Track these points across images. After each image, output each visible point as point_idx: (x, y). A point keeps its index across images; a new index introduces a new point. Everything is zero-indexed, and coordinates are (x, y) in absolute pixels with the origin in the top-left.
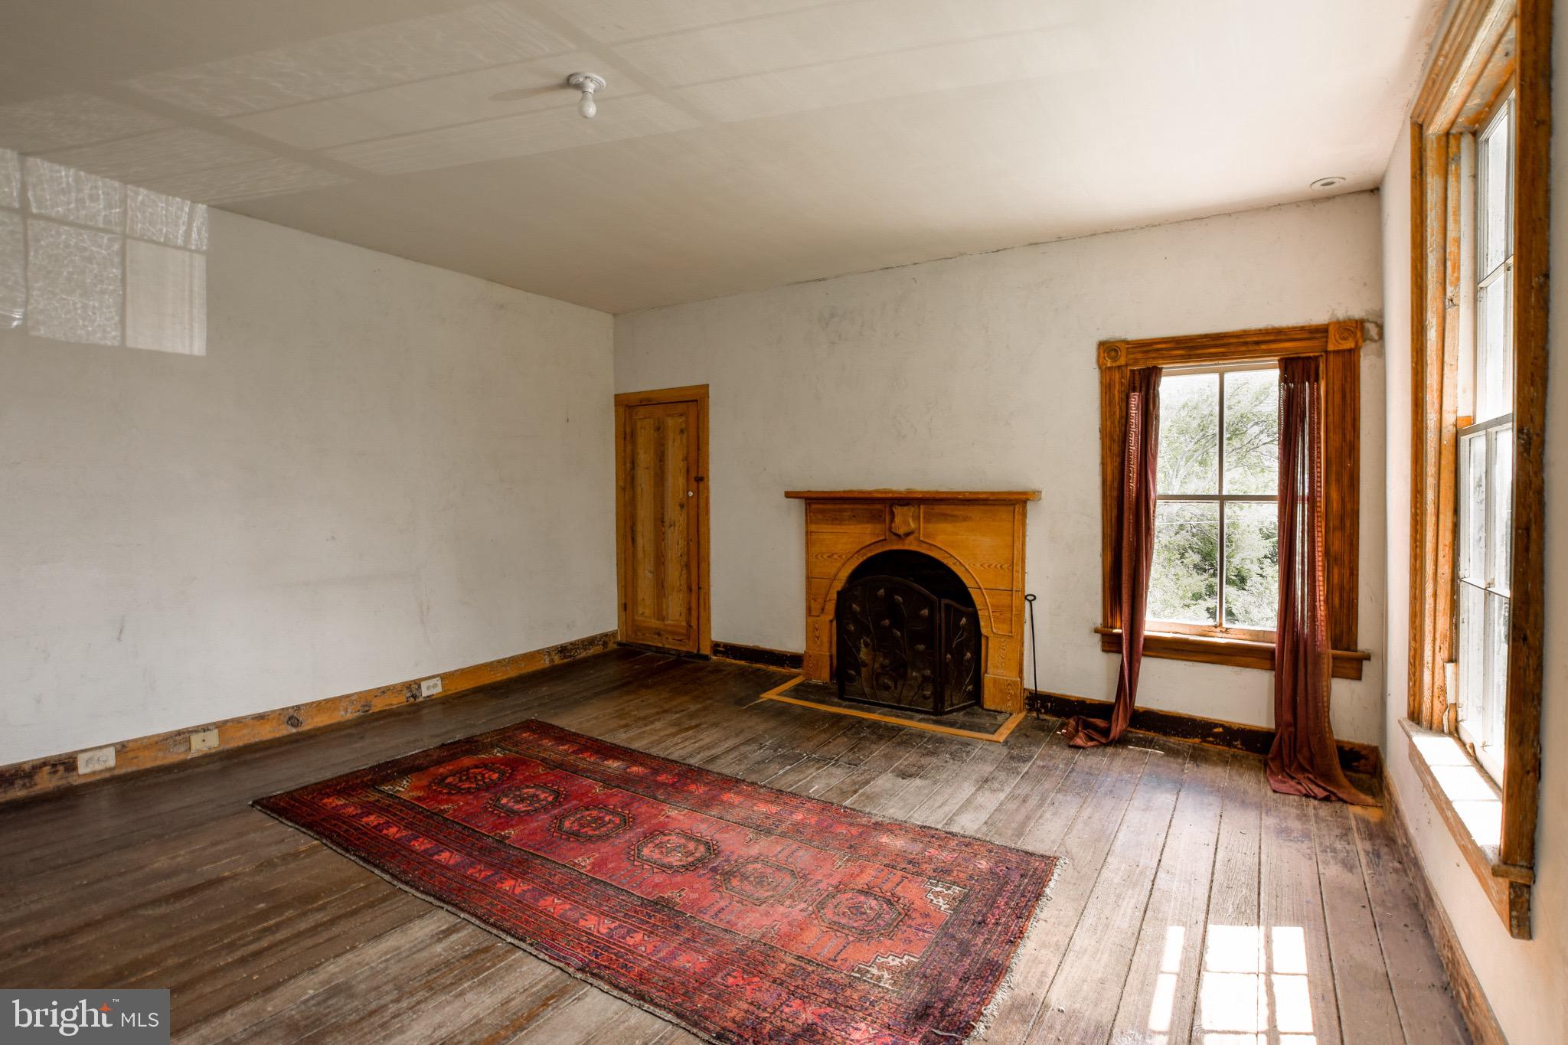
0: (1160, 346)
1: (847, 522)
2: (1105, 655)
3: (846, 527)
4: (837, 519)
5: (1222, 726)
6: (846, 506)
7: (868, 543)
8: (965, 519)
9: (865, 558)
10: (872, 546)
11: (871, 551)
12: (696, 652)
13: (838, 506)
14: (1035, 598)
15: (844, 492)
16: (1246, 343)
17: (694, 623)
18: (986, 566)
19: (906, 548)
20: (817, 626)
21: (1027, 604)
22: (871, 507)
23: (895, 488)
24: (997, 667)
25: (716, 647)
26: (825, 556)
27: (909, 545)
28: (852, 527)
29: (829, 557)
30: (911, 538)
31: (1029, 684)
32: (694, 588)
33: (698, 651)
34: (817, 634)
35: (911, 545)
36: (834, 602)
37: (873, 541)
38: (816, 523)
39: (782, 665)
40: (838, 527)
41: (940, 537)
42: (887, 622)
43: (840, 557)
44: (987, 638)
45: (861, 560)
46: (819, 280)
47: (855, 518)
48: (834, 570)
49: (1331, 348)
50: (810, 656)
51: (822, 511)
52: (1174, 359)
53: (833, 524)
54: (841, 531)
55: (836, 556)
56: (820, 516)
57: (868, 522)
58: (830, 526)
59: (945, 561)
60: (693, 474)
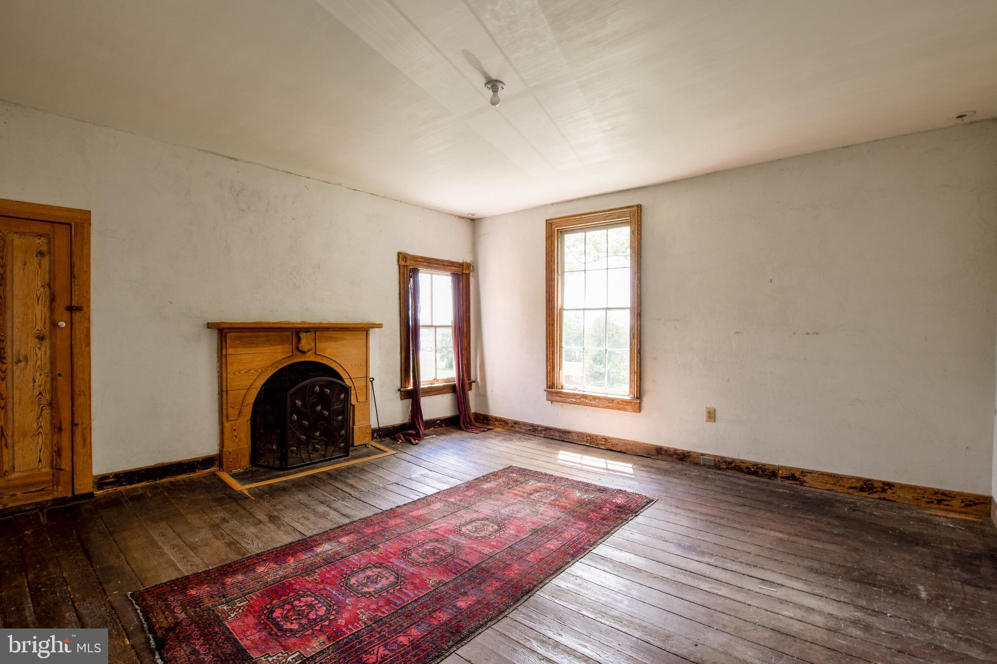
0: (419, 260)
1: (262, 345)
2: (402, 401)
3: (261, 349)
4: (253, 343)
5: (439, 420)
6: (261, 334)
7: (280, 358)
8: (342, 339)
9: (277, 370)
10: (283, 361)
11: (282, 364)
12: (70, 495)
13: (254, 334)
14: (374, 379)
15: (254, 323)
16: (444, 265)
17: (66, 465)
18: (353, 365)
19: (307, 360)
20: (234, 428)
21: (370, 383)
22: (282, 333)
23: (293, 321)
24: (360, 421)
25: (102, 481)
26: (243, 372)
27: (309, 358)
28: (266, 348)
29: (245, 372)
30: (310, 353)
31: (374, 425)
32: (66, 425)
33: (73, 492)
34: (235, 433)
35: (310, 357)
36: (252, 405)
37: (284, 357)
38: (234, 347)
39: (193, 471)
40: (255, 349)
41: (329, 351)
42: (319, 408)
43: (256, 371)
44: (354, 406)
45: (274, 371)
46: (231, 158)
47: (268, 342)
48: (251, 382)
49: (464, 272)
50: (230, 453)
51: (240, 338)
52: (424, 266)
53: (250, 347)
54: (258, 352)
55: (252, 371)
56: (238, 342)
57: (279, 345)
58: (247, 349)
59: (331, 365)
60: (62, 302)
